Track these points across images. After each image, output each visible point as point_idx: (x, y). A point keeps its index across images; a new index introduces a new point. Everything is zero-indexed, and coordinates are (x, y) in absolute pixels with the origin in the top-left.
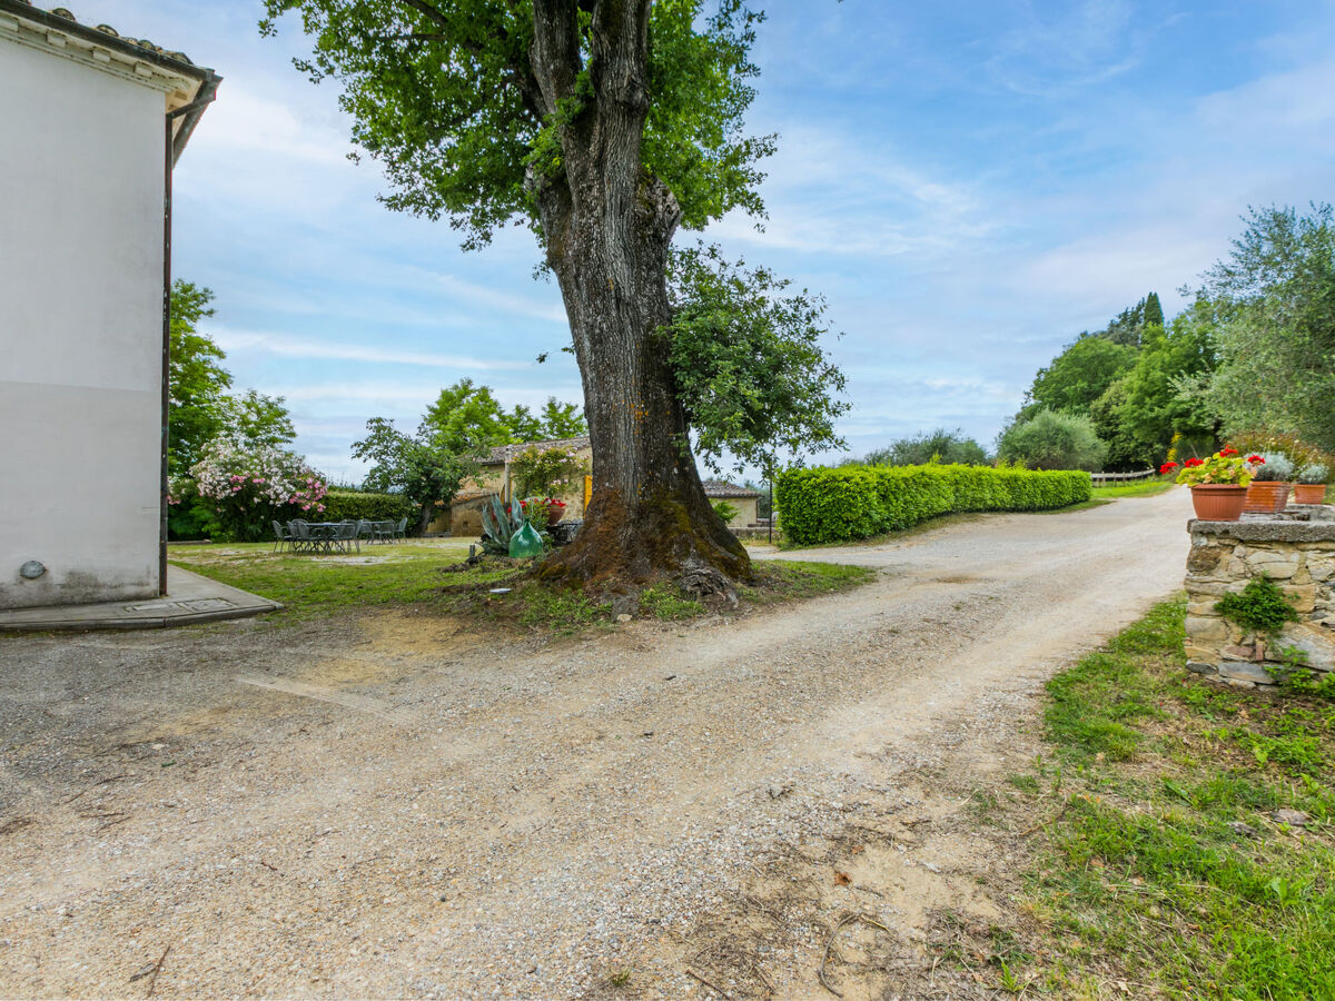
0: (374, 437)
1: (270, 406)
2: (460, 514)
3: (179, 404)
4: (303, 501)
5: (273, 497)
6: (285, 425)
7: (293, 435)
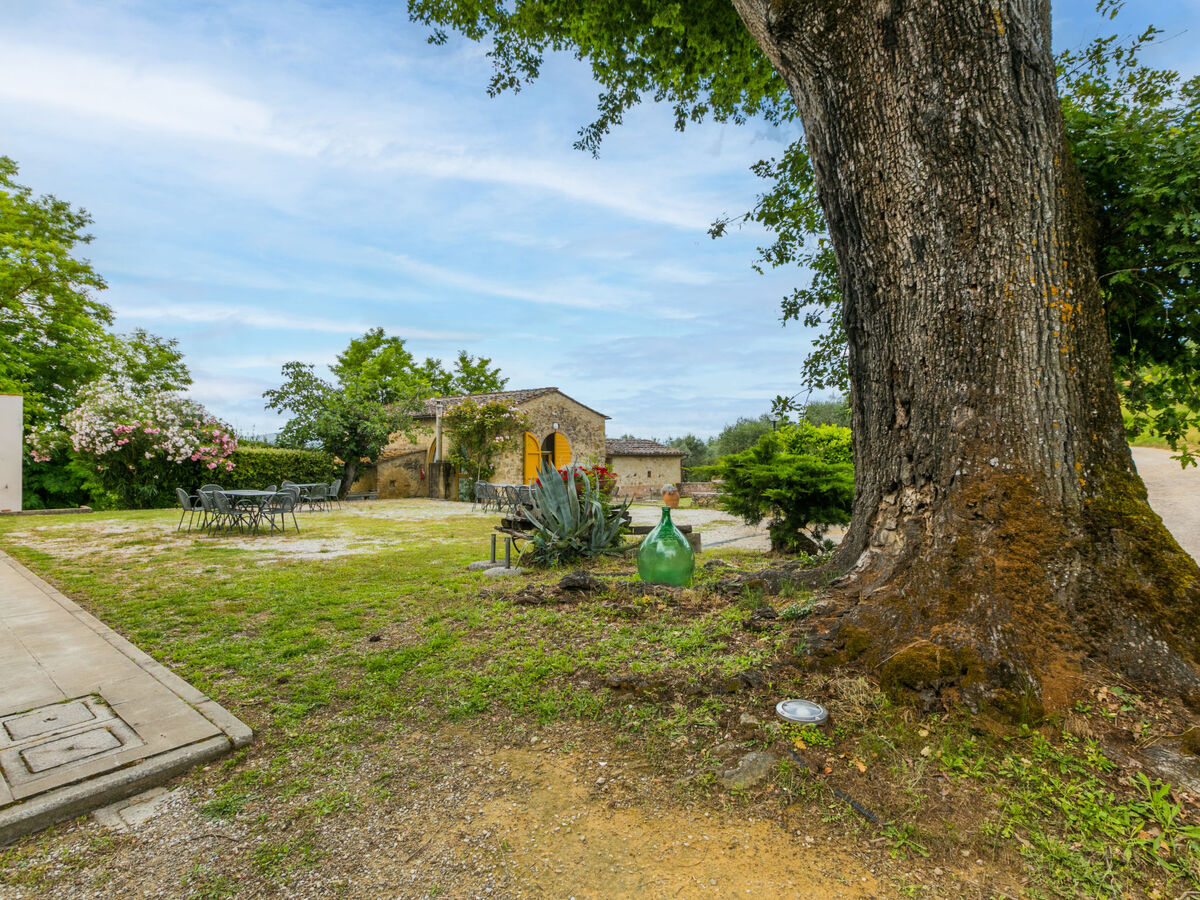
0: (291, 386)
1: (161, 349)
2: (386, 473)
3: (52, 344)
4: (207, 458)
5: (172, 451)
6: (178, 370)
7: (188, 381)
